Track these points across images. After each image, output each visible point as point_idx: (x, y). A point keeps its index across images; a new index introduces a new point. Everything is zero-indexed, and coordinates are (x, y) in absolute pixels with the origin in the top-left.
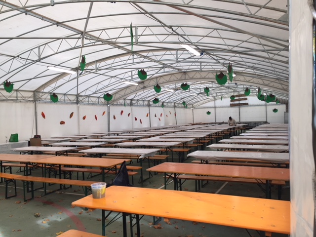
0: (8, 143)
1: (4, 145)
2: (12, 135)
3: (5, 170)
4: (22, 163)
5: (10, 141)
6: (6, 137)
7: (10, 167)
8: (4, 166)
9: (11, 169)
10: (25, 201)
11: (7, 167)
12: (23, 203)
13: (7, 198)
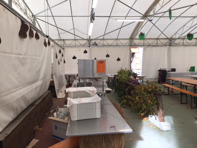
0: (188, 72)
1: (185, 73)
2: (191, 67)
3: (183, 87)
4: (192, 84)
5: (190, 71)
6: (187, 68)
7: (186, 86)
8: (183, 85)
9: (186, 87)
10: (191, 108)
11: (184, 86)
12: (190, 109)
13: (181, 103)
